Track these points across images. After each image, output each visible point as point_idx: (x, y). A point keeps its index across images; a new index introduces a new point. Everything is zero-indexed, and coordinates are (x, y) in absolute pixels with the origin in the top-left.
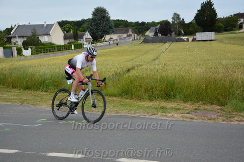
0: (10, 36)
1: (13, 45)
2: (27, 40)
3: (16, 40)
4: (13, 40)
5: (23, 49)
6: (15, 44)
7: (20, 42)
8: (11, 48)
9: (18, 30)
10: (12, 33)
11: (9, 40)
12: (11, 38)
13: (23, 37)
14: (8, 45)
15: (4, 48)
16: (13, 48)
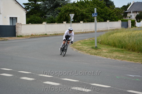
0: (126, 11)
1: (128, 19)
2: (140, 14)
3: (131, 15)
4: (128, 15)
5: (136, 22)
6: (129, 18)
7: (133, 16)
8: (127, 21)
9: (133, 7)
10: (128, 9)
11: (125, 15)
12: (127, 13)
13: (136, 12)
14: (124, 19)
15: (122, 21)
16: (129, 21)
